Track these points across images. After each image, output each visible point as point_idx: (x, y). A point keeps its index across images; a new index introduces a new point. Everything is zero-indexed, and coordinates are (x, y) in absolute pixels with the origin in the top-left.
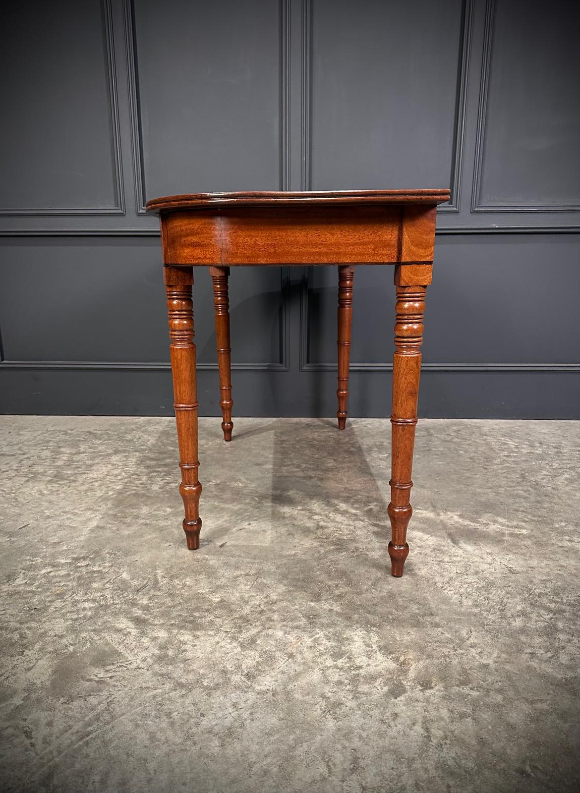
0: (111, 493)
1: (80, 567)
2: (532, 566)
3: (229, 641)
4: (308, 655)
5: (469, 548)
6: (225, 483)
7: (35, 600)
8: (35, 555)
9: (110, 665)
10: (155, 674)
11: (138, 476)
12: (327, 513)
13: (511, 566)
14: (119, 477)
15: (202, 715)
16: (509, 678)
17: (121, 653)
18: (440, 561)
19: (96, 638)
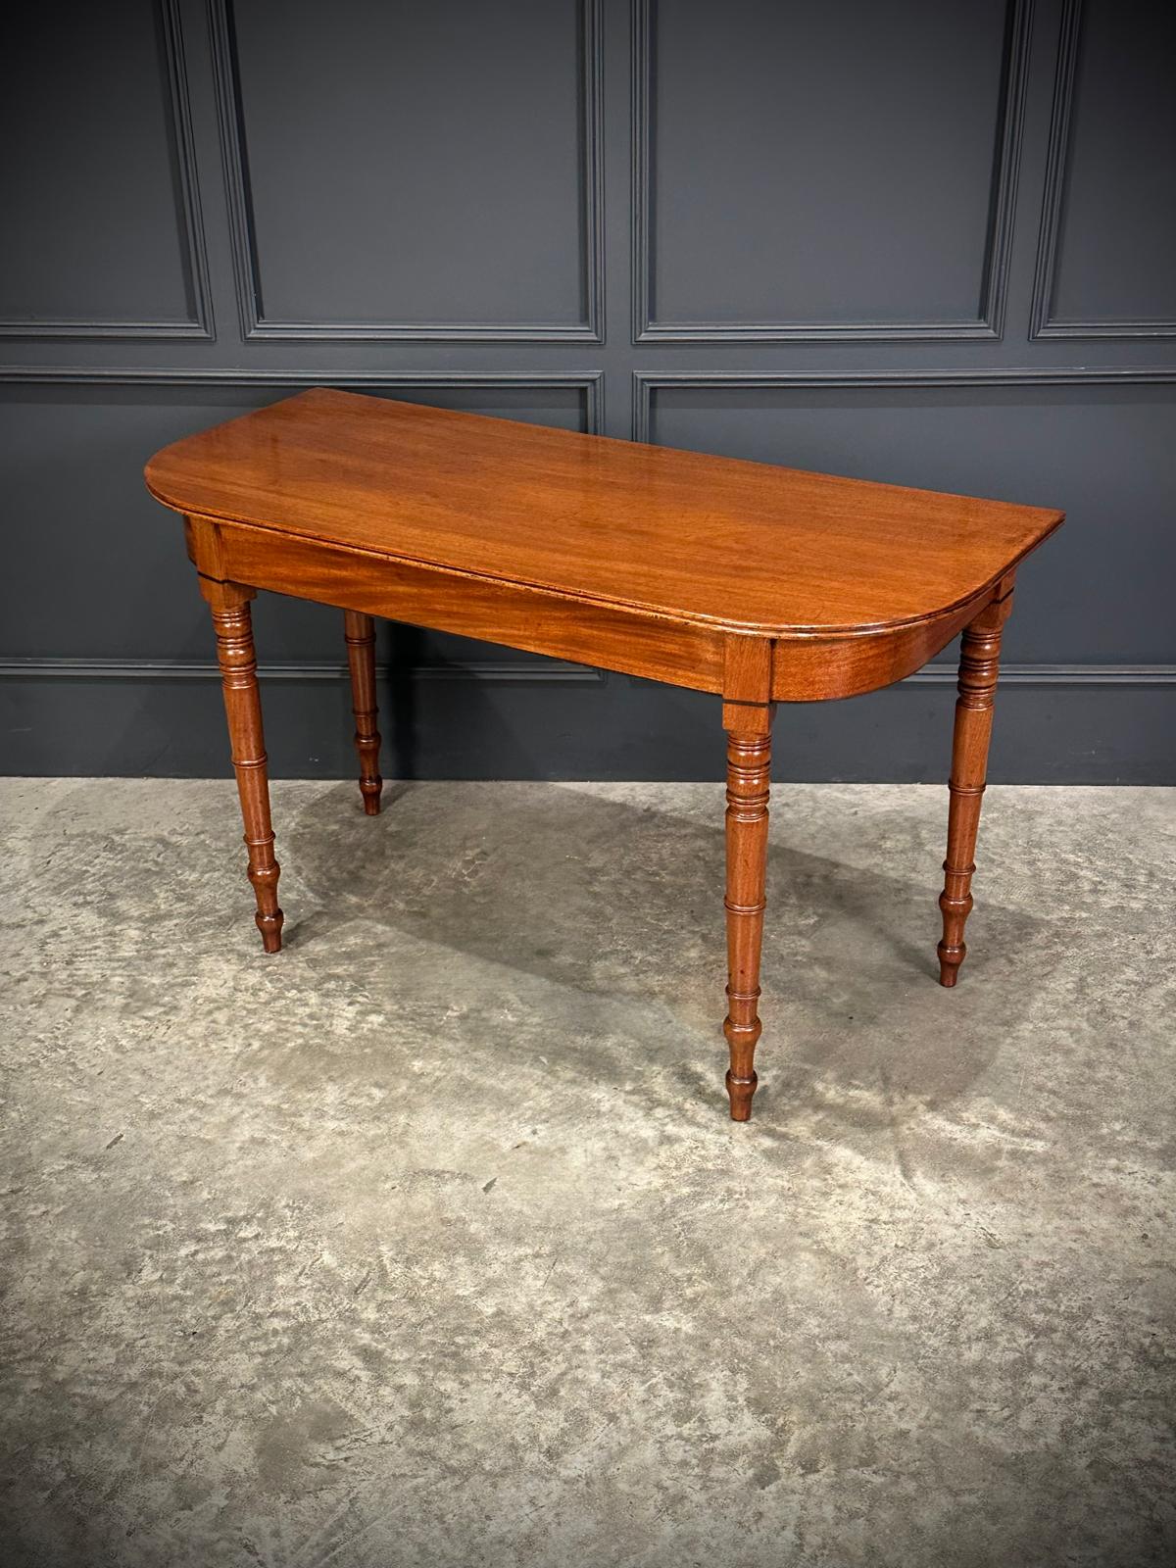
0: (256, 1045)
1: (245, 1240)
2: (1029, 1230)
3: (517, 1391)
4: (639, 1416)
5: (930, 1188)
6: (479, 1011)
7: (188, 1316)
8: (157, 1214)
9: (340, 1437)
10: (411, 1453)
11: (300, 991)
12: (680, 1099)
13: (992, 1231)
14: (263, 996)
15: (488, 1518)
16: (933, 1454)
17: (352, 1416)
18: (872, 1221)
19: (308, 1389)
